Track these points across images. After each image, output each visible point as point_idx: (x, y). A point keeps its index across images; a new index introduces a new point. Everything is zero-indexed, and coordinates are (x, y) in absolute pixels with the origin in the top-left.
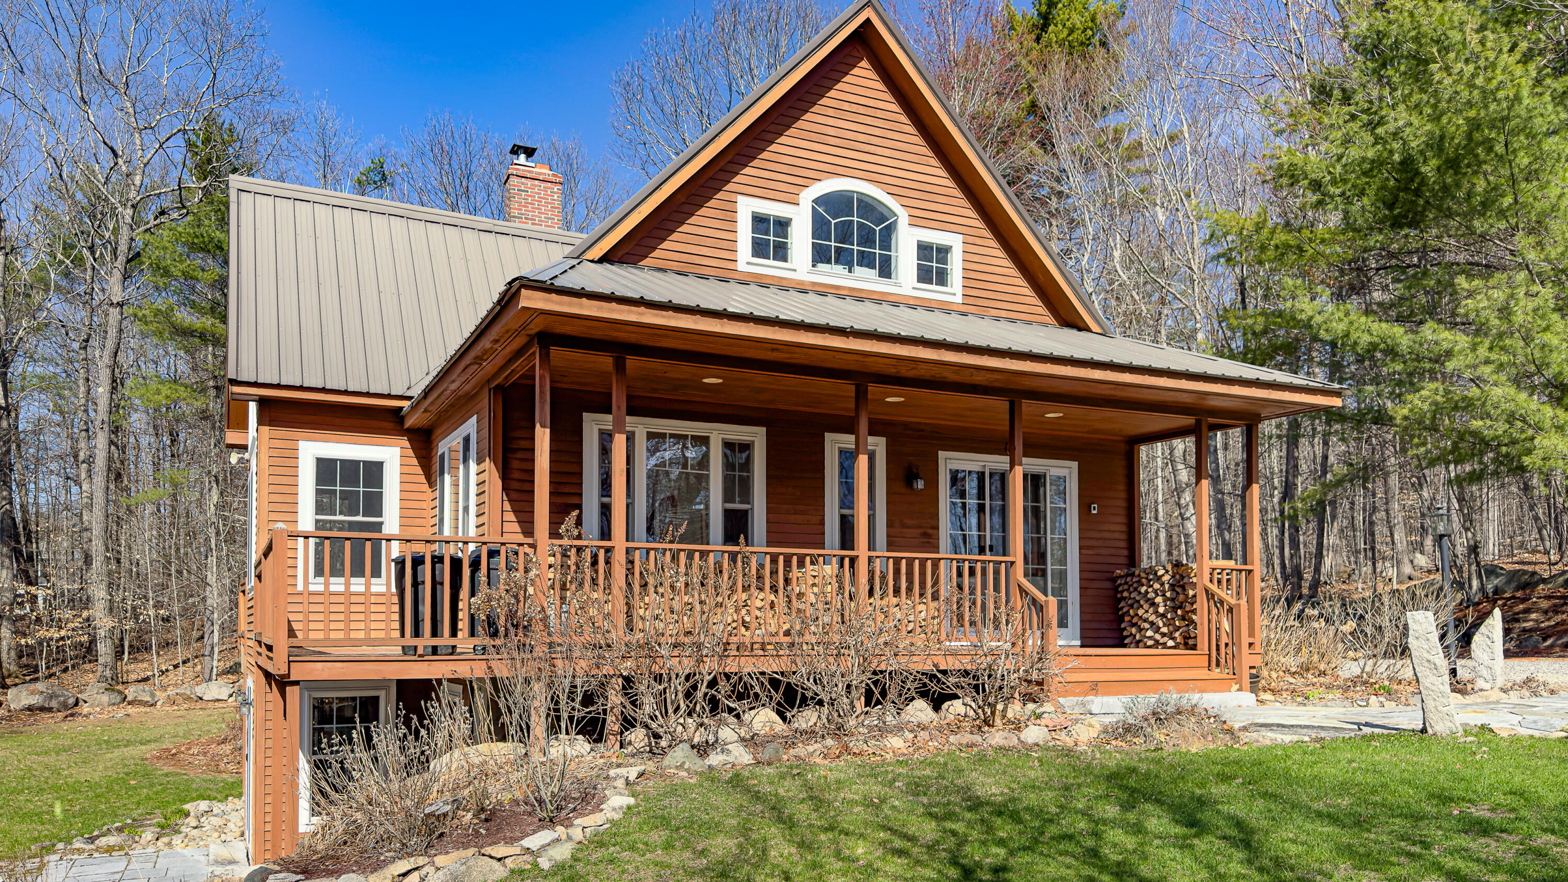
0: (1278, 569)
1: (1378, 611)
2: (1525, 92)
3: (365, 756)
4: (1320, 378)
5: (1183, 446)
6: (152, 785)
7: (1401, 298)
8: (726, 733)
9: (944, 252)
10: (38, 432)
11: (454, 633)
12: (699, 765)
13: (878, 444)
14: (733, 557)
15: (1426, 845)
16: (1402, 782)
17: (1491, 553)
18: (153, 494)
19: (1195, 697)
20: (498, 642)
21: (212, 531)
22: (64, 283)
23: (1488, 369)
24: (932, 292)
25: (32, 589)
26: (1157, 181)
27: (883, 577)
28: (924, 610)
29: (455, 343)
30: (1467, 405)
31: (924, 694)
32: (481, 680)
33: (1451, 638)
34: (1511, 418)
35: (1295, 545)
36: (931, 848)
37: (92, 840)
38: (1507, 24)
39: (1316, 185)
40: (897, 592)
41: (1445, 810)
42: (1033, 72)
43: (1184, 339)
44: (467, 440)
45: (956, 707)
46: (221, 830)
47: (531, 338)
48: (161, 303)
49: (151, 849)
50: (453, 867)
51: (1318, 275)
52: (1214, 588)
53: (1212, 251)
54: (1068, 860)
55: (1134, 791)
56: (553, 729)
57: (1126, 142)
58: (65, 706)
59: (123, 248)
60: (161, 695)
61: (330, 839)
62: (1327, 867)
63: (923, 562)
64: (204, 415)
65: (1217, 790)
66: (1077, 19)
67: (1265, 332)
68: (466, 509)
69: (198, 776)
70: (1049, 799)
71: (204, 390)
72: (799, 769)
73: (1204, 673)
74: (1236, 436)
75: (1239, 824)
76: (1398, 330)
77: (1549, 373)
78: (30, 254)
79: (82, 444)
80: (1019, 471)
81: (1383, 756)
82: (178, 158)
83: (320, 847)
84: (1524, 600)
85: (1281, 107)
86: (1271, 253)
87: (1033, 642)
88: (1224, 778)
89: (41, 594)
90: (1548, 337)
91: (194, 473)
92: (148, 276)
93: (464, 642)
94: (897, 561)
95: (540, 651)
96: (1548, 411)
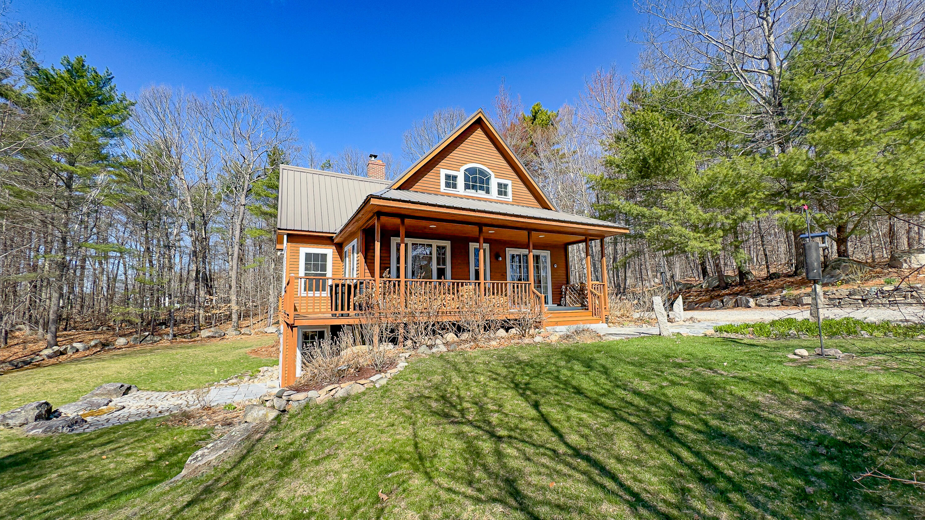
0: (613, 284)
1: (644, 297)
2: (678, 139)
3: (319, 351)
4: (623, 224)
5: (582, 246)
6: (248, 362)
7: (645, 200)
8: (438, 341)
9: (506, 186)
10: (216, 246)
11: (348, 309)
12: (428, 352)
13: (486, 246)
14: (440, 283)
15: (662, 372)
16: (654, 351)
17: (678, 278)
18: (253, 265)
19: (588, 326)
20: (363, 312)
21: (272, 277)
22: (226, 199)
23: (673, 221)
24: (502, 198)
25: (211, 297)
26: (570, 165)
27: (489, 289)
28: (503, 300)
29: (350, 215)
30: (667, 232)
31: (502, 327)
32: (357, 325)
33: (667, 305)
34: (681, 236)
35: (618, 277)
36: (505, 377)
37: (227, 381)
38: (671, 119)
39: (618, 166)
40: (493, 294)
41: (668, 360)
42: (531, 133)
43: (581, 213)
44: (353, 246)
45: (513, 331)
46: (271, 377)
47: (374, 214)
48: (258, 204)
49: (247, 384)
50: (347, 387)
51: (620, 193)
52: (593, 290)
53: (588, 186)
54: (549, 380)
55: (570, 356)
56: (381, 341)
57: (560, 153)
58: (220, 336)
59: (246, 187)
60: (253, 332)
61: (306, 379)
62: (631, 380)
63: (502, 284)
64: (271, 240)
65: (596, 356)
66: (544, 117)
67: (605, 210)
68: (353, 269)
69: (264, 359)
70: (543, 360)
71: (270, 232)
72: (462, 353)
73: (591, 318)
74: (598, 241)
75: (603, 366)
76: (645, 209)
77: (691, 222)
78: (216, 189)
79: (230, 250)
80: (531, 254)
81: (648, 343)
82: (265, 160)
83: (303, 382)
84: (689, 293)
85: (606, 143)
86: (606, 186)
87: (537, 309)
88: (598, 351)
89: (214, 298)
90: (690, 211)
91: (267, 258)
92: (254, 195)
93: (352, 312)
94: (493, 284)
95: (377, 315)
96: (692, 234)
